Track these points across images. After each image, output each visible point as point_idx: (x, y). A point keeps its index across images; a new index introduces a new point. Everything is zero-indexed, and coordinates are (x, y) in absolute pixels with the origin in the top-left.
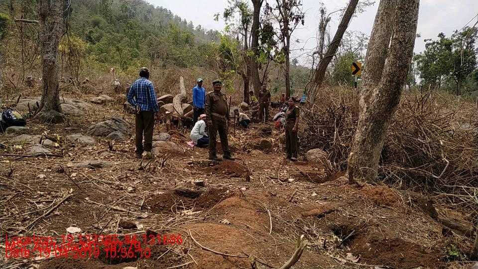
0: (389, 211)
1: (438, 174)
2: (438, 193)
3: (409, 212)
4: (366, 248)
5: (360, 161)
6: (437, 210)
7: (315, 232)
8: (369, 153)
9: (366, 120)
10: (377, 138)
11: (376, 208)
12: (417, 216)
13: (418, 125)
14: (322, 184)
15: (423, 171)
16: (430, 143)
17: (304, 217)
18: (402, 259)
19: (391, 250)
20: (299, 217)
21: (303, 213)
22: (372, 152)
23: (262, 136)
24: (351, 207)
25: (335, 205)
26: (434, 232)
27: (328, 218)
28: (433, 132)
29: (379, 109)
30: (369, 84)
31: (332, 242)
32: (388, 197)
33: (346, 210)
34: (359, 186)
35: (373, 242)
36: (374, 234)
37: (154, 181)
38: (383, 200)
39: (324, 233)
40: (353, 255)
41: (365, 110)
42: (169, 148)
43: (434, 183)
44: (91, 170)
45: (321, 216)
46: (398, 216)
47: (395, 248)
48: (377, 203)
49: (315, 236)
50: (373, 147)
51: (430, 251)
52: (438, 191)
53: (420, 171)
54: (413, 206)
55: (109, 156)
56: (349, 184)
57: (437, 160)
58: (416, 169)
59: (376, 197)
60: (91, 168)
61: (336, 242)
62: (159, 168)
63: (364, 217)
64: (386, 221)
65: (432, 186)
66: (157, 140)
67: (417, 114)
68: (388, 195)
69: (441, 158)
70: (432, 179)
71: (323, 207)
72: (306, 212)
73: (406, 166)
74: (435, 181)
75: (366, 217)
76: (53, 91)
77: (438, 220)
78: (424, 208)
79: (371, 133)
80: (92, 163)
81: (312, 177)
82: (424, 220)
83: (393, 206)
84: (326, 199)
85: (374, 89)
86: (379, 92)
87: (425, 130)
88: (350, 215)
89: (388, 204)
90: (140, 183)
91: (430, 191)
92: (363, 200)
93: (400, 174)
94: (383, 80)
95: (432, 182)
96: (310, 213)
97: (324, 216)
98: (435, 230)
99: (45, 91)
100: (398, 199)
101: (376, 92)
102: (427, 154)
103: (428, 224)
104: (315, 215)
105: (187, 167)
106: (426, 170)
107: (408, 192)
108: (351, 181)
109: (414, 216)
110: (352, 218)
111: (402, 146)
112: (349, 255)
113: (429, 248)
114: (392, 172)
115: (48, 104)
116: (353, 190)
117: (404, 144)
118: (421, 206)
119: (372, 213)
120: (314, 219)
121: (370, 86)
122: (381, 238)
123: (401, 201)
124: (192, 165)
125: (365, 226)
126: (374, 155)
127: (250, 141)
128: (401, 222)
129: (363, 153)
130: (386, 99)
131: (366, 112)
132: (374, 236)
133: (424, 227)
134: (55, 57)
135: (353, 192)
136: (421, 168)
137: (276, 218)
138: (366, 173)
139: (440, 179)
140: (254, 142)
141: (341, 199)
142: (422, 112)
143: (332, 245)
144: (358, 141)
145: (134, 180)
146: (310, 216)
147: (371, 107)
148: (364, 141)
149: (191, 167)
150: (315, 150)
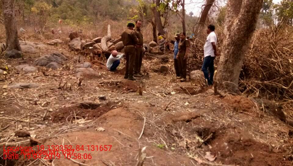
0: (245, 116)
1: (286, 85)
2: (287, 100)
3: (262, 116)
4: (224, 147)
5: (223, 77)
6: (285, 113)
7: (181, 135)
8: (231, 71)
9: (228, 45)
10: (237, 58)
11: (235, 113)
12: (268, 119)
13: (272, 49)
14: (194, 96)
15: (275, 84)
16: (281, 62)
17: (174, 122)
18: (252, 159)
19: (245, 149)
20: (170, 123)
21: (174, 119)
22: (233, 70)
23: (162, 63)
24: (214, 113)
25: (201, 112)
26: (282, 133)
27: (194, 123)
28: (284, 54)
29: (239, 35)
30: (231, 16)
31: (194, 143)
32: (245, 105)
33: (209, 115)
34: (221, 97)
35: (230, 142)
36: (231, 135)
37: (68, 97)
38: (240, 107)
39: (190, 135)
40: (211, 154)
41: (227, 37)
42: (88, 72)
43: (284, 92)
44: (21, 90)
45: (188, 121)
46: (253, 120)
47: (247, 148)
48: (235, 109)
49: (181, 138)
50: (234, 65)
51: (277, 150)
52: (287, 99)
53: (273, 83)
54: (265, 112)
55: (42, 79)
56: (215, 95)
57: (286, 74)
58: (270, 82)
59: (234, 105)
60: (22, 89)
61: (198, 142)
62: (76, 87)
63: (224, 121)
64: (242, 124)
65: (283, 94)
66: (80, 67)
67: (271, 41)
68: (245, 103)
69: (290, 73)
70: (282, 89)
71: (190, 114)
72: (176, 118)
73: (262, 80)
74: (285, 91)
75: (225, 121)
76: (14, 36)
77: (286, 122)
78: (274, 112)
79: (232, 55)
80: (22, 85)
81: (189, 90)
82: (274, 122)
83: (249, 111)
84: (195, 107)
85: (235, 19)
86: (239, 21)
87: (277, 52)
88: (212, 120)
89: (244, 110)
90: (55, 98)
91: (281, 99)
92: (224, 107)
93: (258, 86)
94: (242, 11)
95: (282, 91)
96: (179, 119)
97: (191, 121)
98: (283, 130)
99: (8, 36)
100: (253, 105)
101: (236, 21)
102: (278, 71)
103: (277, 125)
104: (184, 120)
105: (98, 86)
106: (278, 82)
107: (262, 100)
108: (216, 93)
109: (266, 119)
110: (214, 122)
111: (259, 65)
112: (208, 153)
113: (277, 148)
114: (252, 84)
115: (11, 46)
116: (216, 99)
117: (261, 64)
118: (272, 111)
119: (231, 117)
120: (183, 123)
121: (232, 17)
122: (236, 139)
123: (255, 107)
124: (103, 84)
125: (224, 128)
126: (235, 72)
127: (153, 67)
128: (255, 125)
129: (226, 71)
130: (244, 27)
131: (229, 38)
132: (231, 137)
133: (274, 128)
134: (12, 11)
135: (216, 101)
136: (274, 81)
137: (149, 124)
138: (228, 86)
139: (289, 89)
140: (156, 67)
141: (206, 107)
142: (275, 39)
143: (194, 145)
144: (222, 62)
145: (51, 97)
146: (179, 121)
147: (232, 34)
148: (226, 61)
149: (102, 86)
150: (195, 71)
